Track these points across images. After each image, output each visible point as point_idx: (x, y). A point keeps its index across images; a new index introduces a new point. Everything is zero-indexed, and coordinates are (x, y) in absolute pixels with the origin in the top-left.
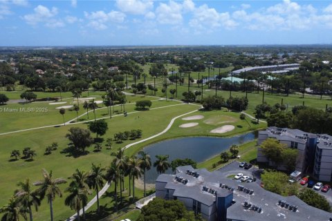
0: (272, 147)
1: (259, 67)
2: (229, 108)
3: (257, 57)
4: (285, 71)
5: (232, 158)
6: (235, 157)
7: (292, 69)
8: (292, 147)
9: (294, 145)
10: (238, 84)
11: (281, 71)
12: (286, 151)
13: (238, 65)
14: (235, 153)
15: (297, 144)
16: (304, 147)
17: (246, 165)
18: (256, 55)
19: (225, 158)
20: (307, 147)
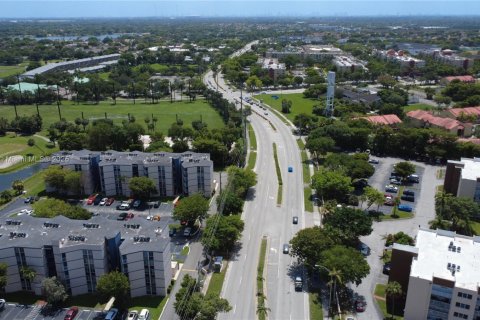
0: (54, 173)
1: (65, 63)
2: (17, 131)
3: (68, 43)
4: (101, 67)
5: (17, 195)
6: (21, 194)
7: (110, 63)
8: (76, 170)
9: (78, 168)
10: (31, 94)
11: (96, 68)
12: (69, 175)
13: (36, 60)
14: (20, 188)
15: (80, 165)
16: (88, 167)
17: (32, 199)
18: (67, 39)
19: (6, 197)
20: (91, 167)
